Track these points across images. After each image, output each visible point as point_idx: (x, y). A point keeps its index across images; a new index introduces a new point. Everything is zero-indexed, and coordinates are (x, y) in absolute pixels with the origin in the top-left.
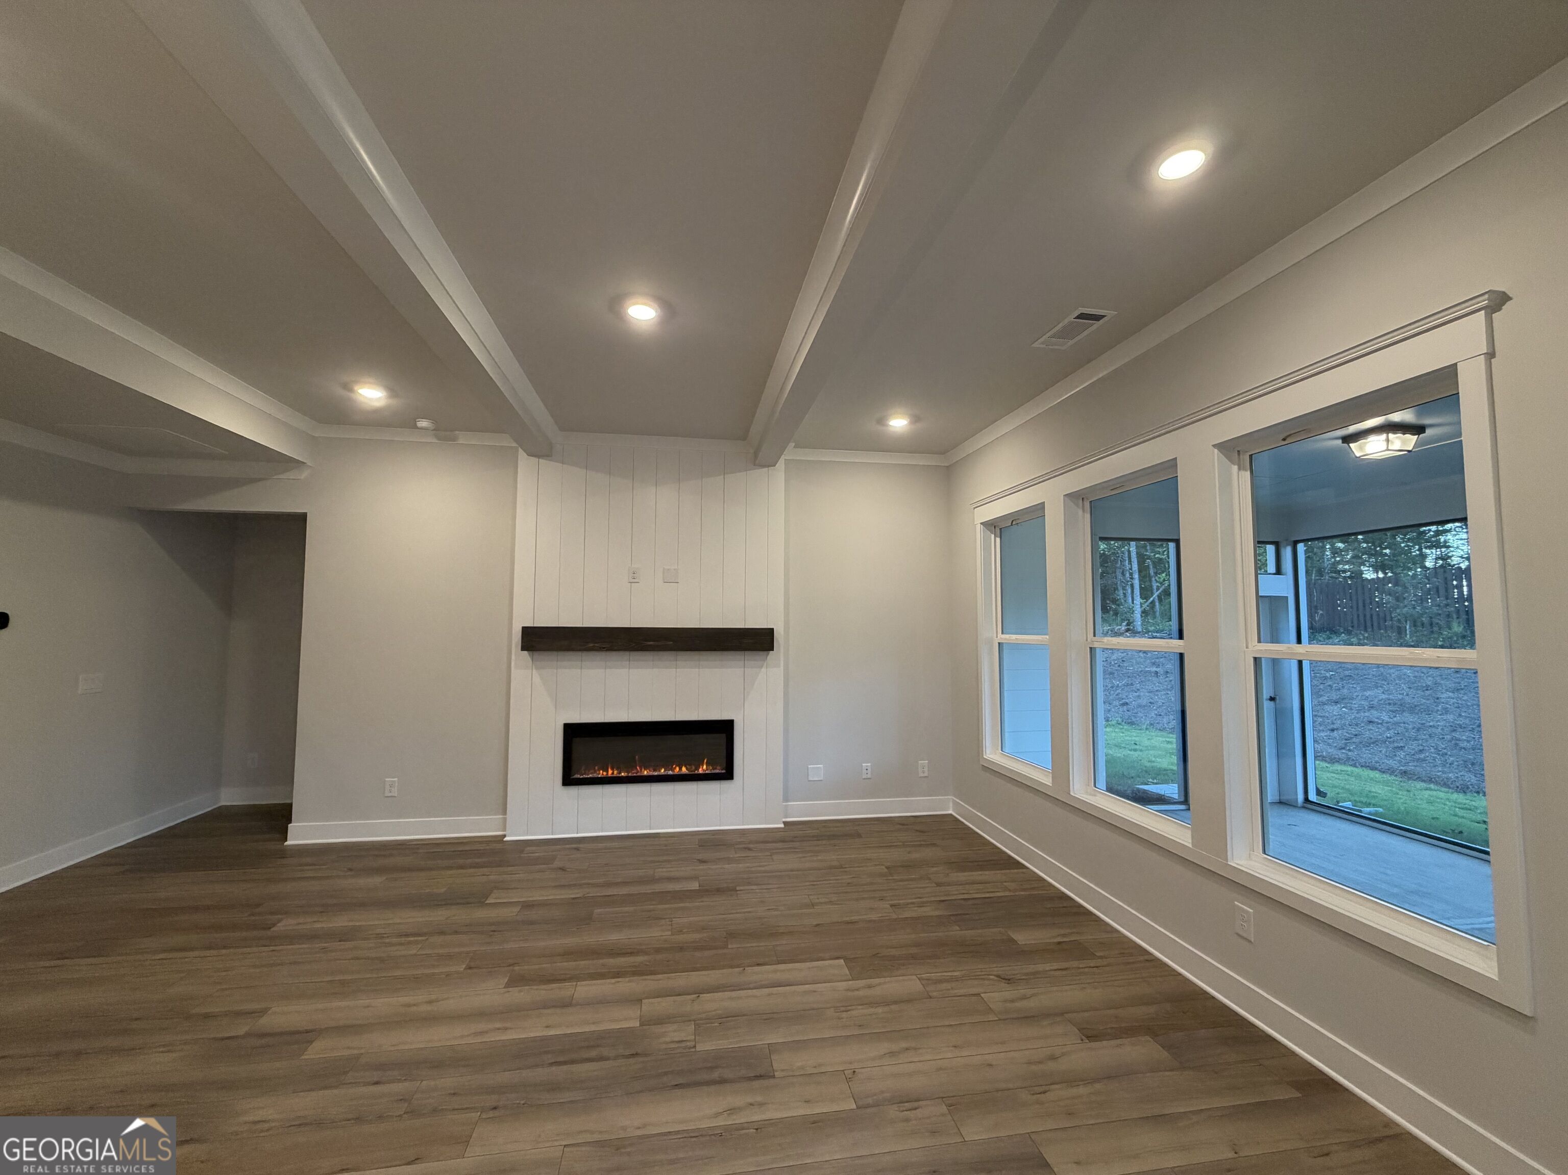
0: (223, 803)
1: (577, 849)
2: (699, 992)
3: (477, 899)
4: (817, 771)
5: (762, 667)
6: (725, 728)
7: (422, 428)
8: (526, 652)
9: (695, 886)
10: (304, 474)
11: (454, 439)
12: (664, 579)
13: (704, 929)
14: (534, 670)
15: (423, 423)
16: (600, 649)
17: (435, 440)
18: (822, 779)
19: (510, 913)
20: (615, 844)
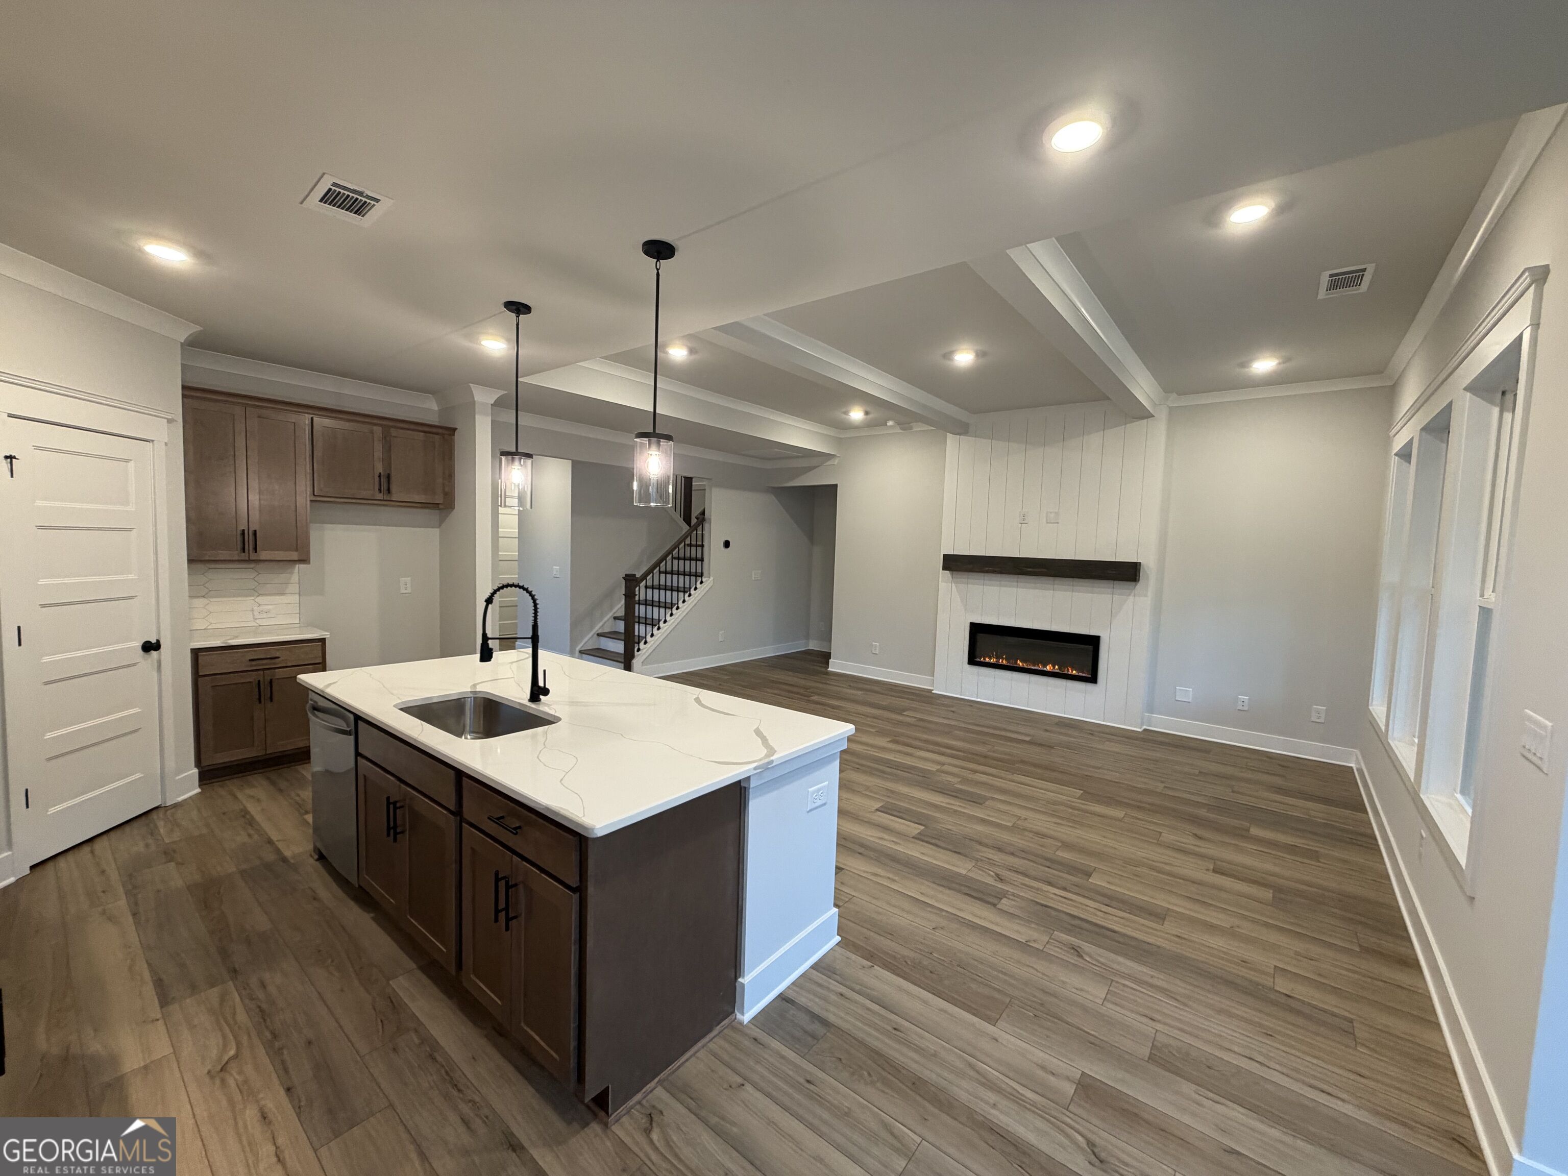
0: (811, 647)
1: (971, 706)
2: (975, 772)
3: (900, 711)
4: (1185, 693)
5: (1130, 595)
6: (1093, 642)
7: (890, 426)
8: (948, 572)
9: (1028, 739)
10: (836, 461)
11: (911, 428)
12: (1047, 520)
13: (1009, 755)
14: (953, 584)
15: (890, 423)
16: (993, 572)
17: (901, 431)
18: (1190, 700)
19: (909, 720)
20: (996, 709)
